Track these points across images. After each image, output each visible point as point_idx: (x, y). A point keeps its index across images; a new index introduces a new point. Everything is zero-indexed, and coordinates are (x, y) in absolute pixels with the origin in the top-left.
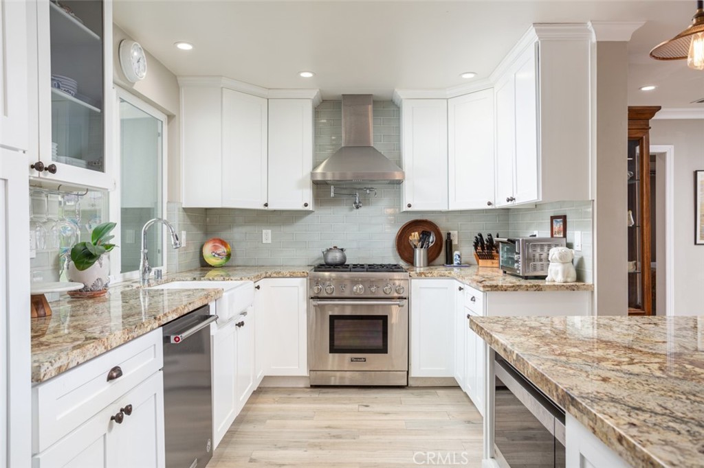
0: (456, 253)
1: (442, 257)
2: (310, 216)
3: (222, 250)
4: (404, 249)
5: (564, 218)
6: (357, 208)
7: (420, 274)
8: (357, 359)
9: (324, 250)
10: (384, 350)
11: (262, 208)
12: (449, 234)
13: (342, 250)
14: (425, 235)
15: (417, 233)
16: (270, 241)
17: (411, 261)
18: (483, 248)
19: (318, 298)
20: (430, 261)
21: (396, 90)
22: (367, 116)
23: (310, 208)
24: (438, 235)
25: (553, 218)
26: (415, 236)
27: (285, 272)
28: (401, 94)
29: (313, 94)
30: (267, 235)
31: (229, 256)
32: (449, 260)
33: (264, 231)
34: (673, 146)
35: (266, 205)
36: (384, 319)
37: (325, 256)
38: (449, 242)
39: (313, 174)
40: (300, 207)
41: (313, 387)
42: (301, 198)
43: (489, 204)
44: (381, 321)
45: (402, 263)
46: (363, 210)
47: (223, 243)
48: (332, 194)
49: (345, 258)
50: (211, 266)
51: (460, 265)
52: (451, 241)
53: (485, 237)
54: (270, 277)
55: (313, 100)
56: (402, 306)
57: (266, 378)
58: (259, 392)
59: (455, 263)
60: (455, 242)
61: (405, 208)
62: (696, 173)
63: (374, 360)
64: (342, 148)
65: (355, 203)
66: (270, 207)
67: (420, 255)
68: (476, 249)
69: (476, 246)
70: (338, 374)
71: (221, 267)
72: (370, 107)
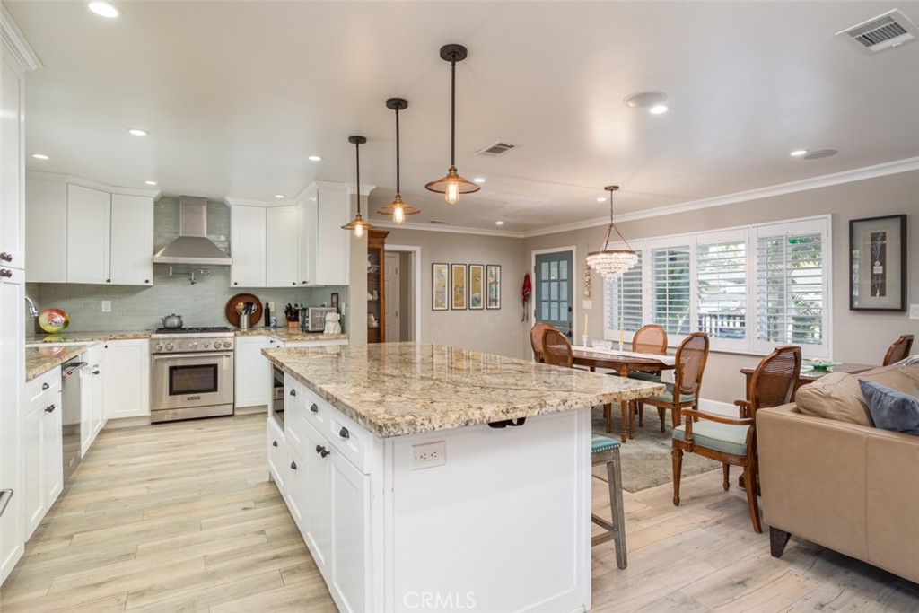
0: (272, 318)
1: (262, 322)
2: (149, 290)
3: (59, 318)
4: (232, 316)
5: (337, 294)
6: (193, 283)
7: (243, 334)
8: (193, 398)
9: (163, 317)
10: (215, 389)
11: (105, 283)
12: (267, 304)
13: (179, 317)
14: (249, 305)
15: (242, 304)
16: (109, 310)
17: (237, 324)
18: (291, 314)
19: (159, 354)
20: (252, 325)
21: (226, 198)
22: (201, 213)
23: (151, 283)
24: (260, 305)
25: (332, 294)
26: (241, 305)
27: (130, 335)
28: (230, 200)
29: (156, 193)
30: (107, 306)
31: (66, 323)
32: (268, 323)
33: (103, 302)
34: (419, 248)
35: (109, 281)
36: (215, 367)
37: (164, 321)
38: (268, 310)
39: (153, 259)
40: (141, 282)
41: (153, 423)
42: (143, 275)
43: (294, 284)
44: (212, 369)
45: (230, 326)
46: (198, 285)
47: (61, 313)
48: (171, 274)
49: (182, 323)
50: (47, 333)
51: (275, 327)
52: (269, 309)
53: (293, 306)
54: (115, 339)
55: (155, 199)
56: (229, 356)
57: (110, 421)
58: (103, 432)
59: (272, 325)
60: (272, 310)
61: (233, 285)
62: (433, 265)
63: (206, 398)
64: (180, 237)
65: (191, 280)
66: (112, 283)
67: (244, 319)
68: (287, 314)
69: (286, 313)
70: (171, 412)
71: (58, 333)
72: (204, 208)
